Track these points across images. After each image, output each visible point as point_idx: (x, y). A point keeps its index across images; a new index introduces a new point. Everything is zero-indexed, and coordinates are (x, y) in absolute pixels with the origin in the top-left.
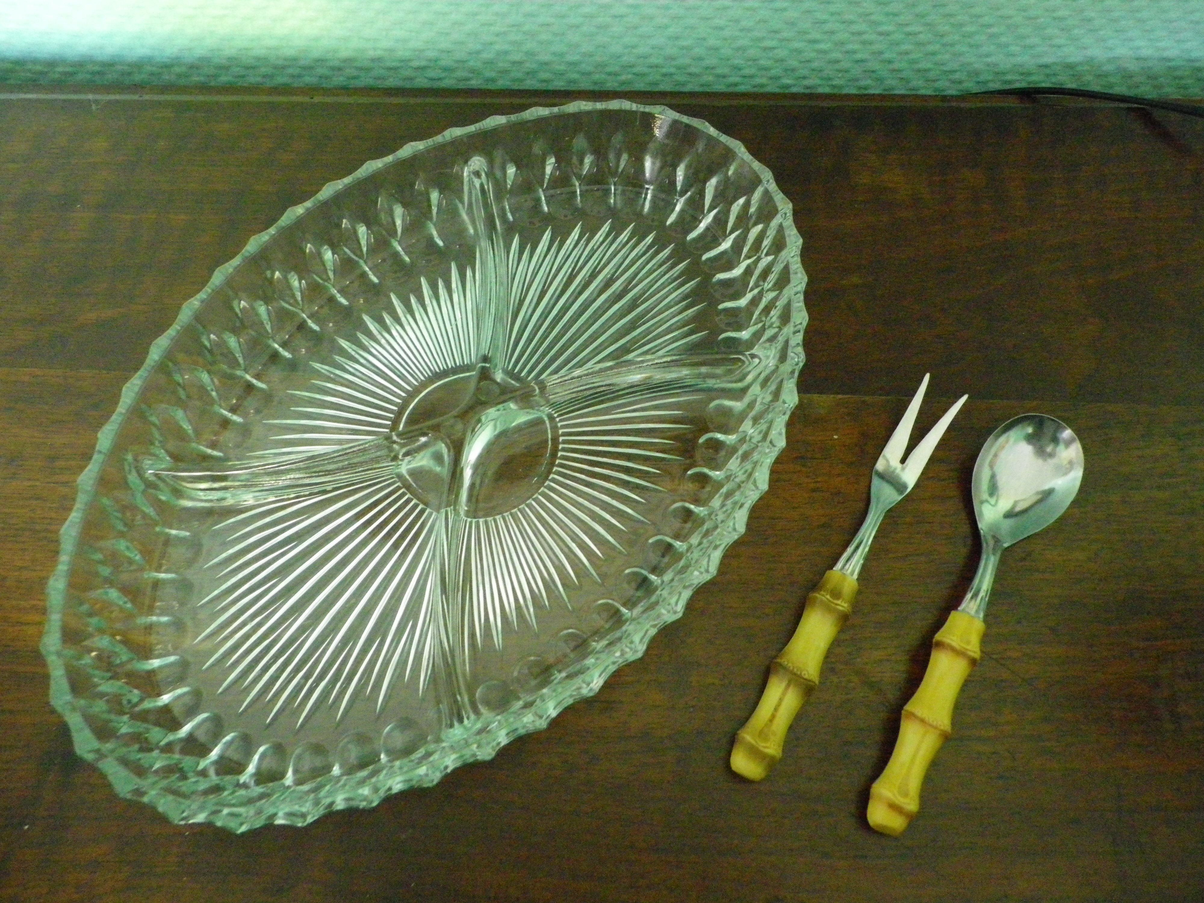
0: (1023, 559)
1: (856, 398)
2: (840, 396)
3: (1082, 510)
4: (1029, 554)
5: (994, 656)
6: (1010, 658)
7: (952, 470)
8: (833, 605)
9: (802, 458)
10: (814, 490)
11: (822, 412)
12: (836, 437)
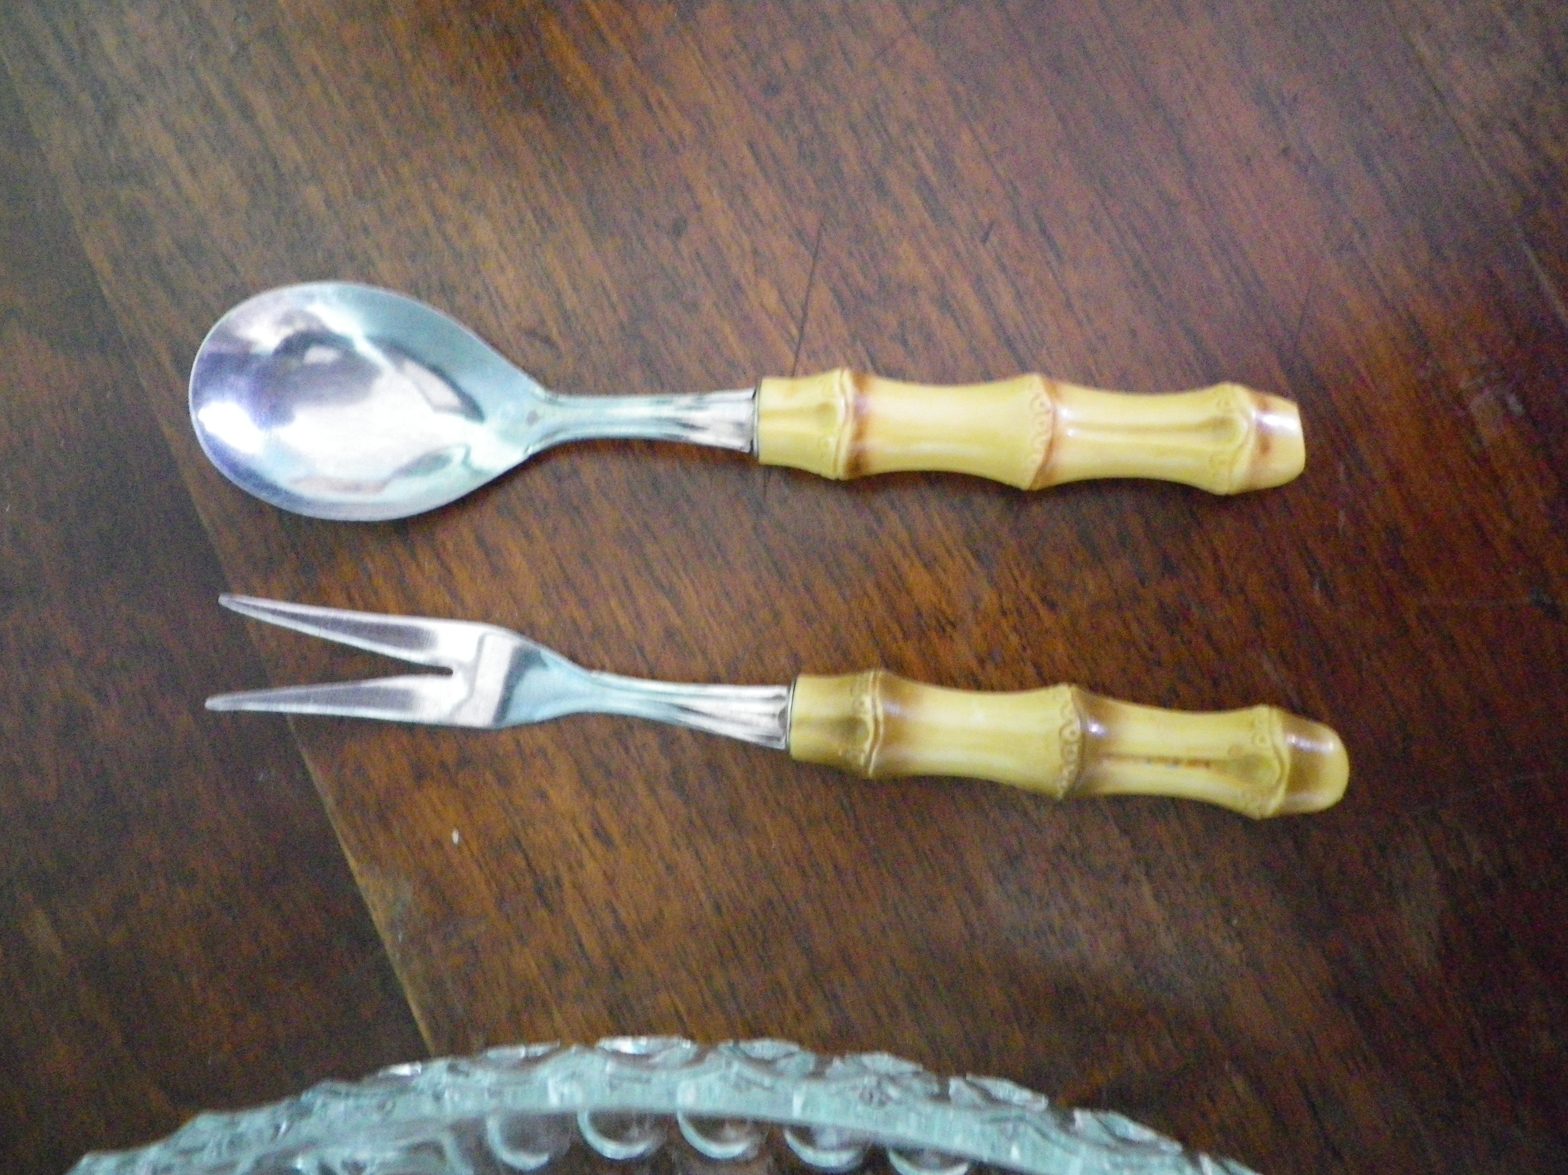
0: (547, 340)
1: (339, 827)
2: (352, 863)
3: (374, 254)
4: (531, 333)
5: (795, 332)
6: (782, 299)
7: (414, 556)
8: (882, 730)
9: (540, 892)
10: (606, 840)
11: (407, 892)
12: (455, 837)
